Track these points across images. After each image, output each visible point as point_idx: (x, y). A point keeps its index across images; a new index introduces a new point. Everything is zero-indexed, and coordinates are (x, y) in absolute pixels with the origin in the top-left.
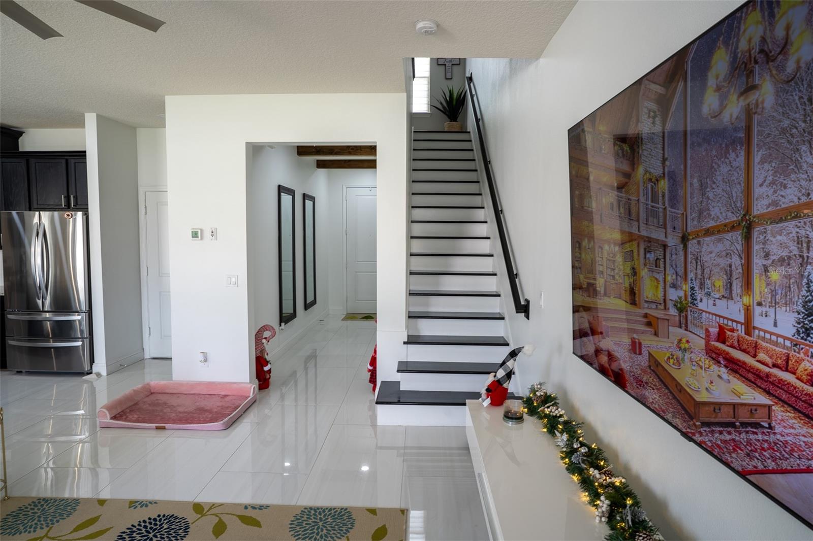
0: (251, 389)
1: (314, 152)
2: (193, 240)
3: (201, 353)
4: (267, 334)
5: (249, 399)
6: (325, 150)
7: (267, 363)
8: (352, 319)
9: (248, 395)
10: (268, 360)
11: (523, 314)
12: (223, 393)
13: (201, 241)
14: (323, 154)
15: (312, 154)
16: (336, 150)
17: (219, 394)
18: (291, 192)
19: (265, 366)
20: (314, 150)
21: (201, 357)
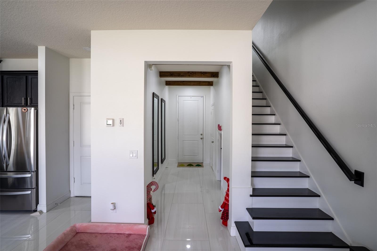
0: (147, 229)
1: (169, 75)
2: (107, 126)
3: (111, 204)
4: (153, 187)
5: (146, 237)
6: (175, 74)
7: (153, 207)
8: (182, 166)
9: (145, 234)
10: (154, 205)
11: (354, 182)
12: (127, 233)
13: (113, 127)
14: (174, 76)
15: (168, 76)
16: (182, 74)
17: (125, 233)
18: (158, 97)
19: (153, 210)
20: (169, 74)
21: (112, 207)
